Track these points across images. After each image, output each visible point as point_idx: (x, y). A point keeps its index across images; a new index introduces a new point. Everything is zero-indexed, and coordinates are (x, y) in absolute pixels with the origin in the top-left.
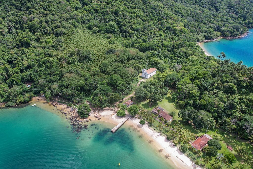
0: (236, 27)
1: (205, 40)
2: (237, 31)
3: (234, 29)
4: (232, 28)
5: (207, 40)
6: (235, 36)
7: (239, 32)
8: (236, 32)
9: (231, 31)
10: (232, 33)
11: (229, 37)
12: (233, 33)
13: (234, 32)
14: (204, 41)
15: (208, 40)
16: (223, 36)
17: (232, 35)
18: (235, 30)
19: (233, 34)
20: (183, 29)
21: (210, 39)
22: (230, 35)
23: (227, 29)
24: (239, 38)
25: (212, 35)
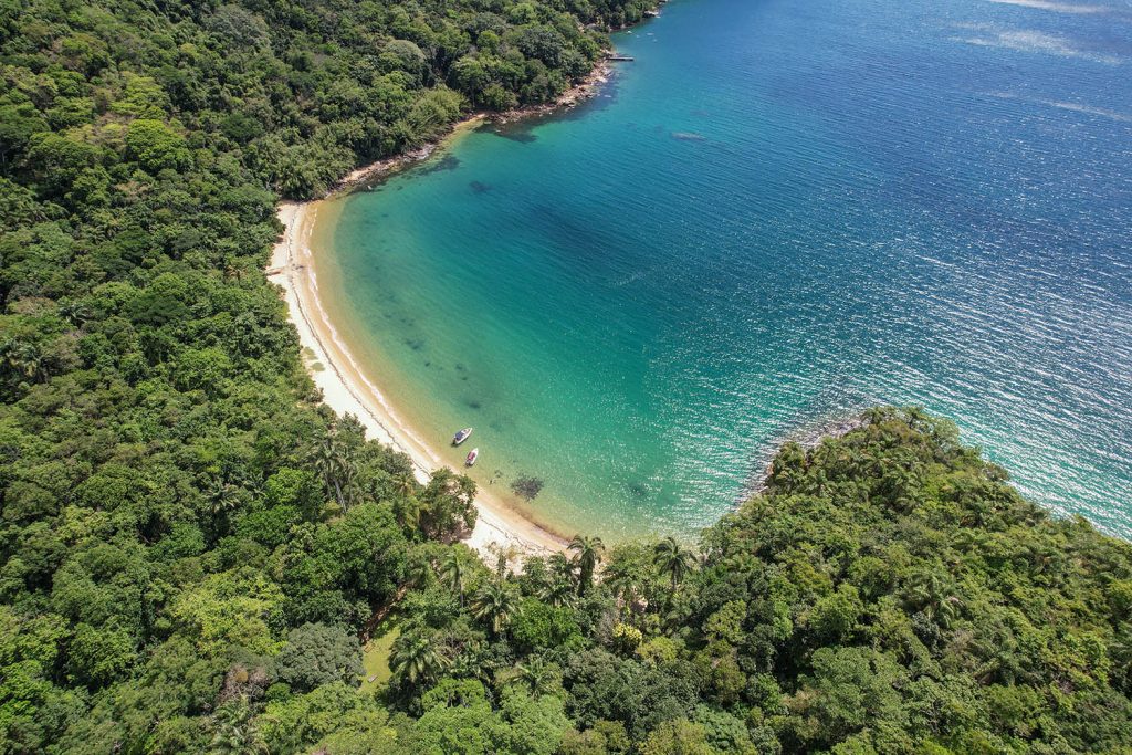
0: (539, 46)
1: (358, 167)
2: (550, 66)
3: (527, 55)
4: (515, 51)
5: (377, 167)
6: (544, 98)
7: (557, 73)
8: (544, 76)
9: (512, 75)
10: (521, 81)
11: (513, 113)
12: (529, 81)
13: (532, 74)
14: (355, 175)
15: (384, 158)
16: (479, 108)
17: (524, 95)
18: (536, 64)
19: (530, 89)
20: (142, 139)
21: (396, 152)
22: (514, 102)
23: (493, 64)
24: (564, 104)
25: (401, 126)
